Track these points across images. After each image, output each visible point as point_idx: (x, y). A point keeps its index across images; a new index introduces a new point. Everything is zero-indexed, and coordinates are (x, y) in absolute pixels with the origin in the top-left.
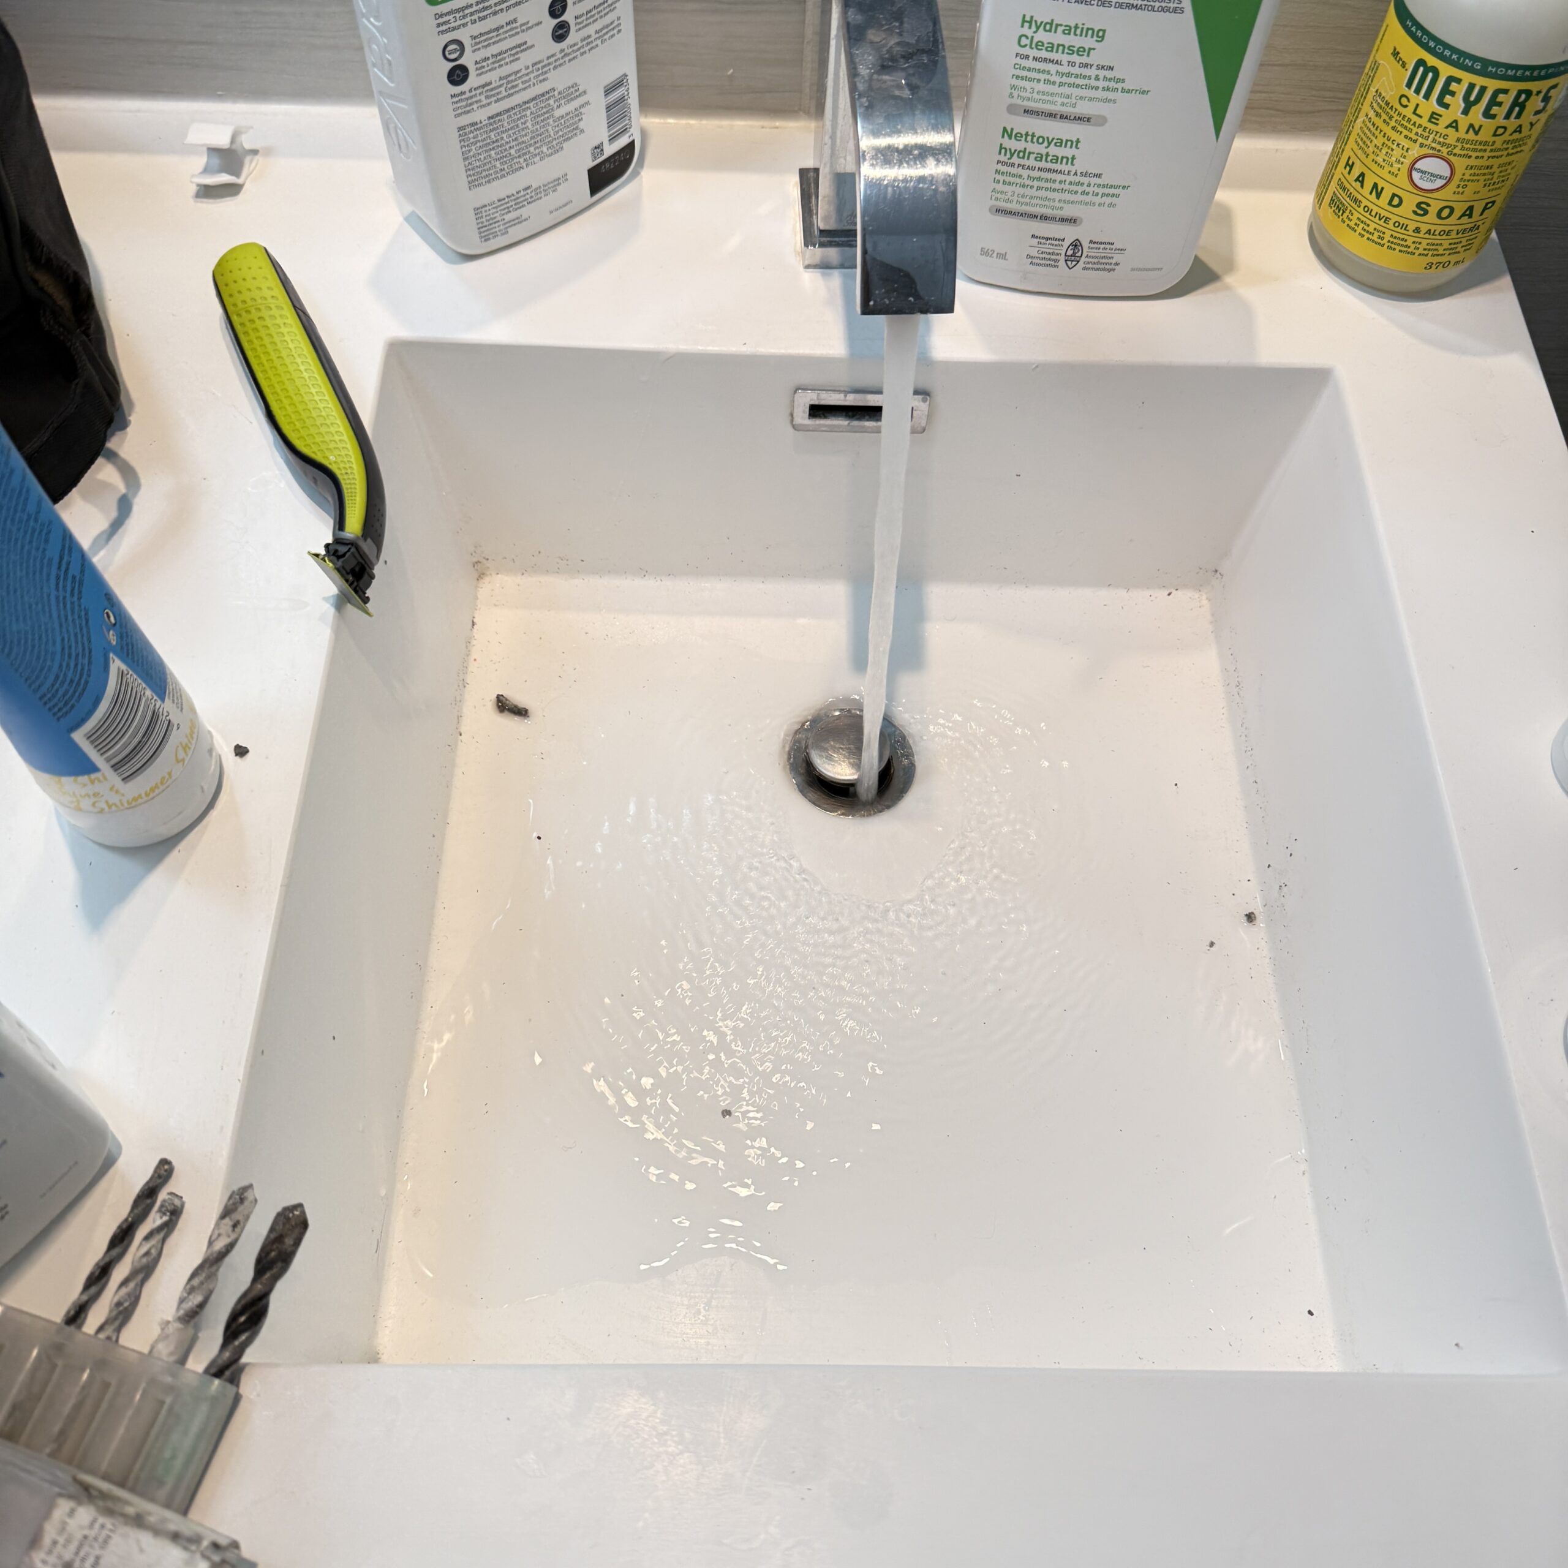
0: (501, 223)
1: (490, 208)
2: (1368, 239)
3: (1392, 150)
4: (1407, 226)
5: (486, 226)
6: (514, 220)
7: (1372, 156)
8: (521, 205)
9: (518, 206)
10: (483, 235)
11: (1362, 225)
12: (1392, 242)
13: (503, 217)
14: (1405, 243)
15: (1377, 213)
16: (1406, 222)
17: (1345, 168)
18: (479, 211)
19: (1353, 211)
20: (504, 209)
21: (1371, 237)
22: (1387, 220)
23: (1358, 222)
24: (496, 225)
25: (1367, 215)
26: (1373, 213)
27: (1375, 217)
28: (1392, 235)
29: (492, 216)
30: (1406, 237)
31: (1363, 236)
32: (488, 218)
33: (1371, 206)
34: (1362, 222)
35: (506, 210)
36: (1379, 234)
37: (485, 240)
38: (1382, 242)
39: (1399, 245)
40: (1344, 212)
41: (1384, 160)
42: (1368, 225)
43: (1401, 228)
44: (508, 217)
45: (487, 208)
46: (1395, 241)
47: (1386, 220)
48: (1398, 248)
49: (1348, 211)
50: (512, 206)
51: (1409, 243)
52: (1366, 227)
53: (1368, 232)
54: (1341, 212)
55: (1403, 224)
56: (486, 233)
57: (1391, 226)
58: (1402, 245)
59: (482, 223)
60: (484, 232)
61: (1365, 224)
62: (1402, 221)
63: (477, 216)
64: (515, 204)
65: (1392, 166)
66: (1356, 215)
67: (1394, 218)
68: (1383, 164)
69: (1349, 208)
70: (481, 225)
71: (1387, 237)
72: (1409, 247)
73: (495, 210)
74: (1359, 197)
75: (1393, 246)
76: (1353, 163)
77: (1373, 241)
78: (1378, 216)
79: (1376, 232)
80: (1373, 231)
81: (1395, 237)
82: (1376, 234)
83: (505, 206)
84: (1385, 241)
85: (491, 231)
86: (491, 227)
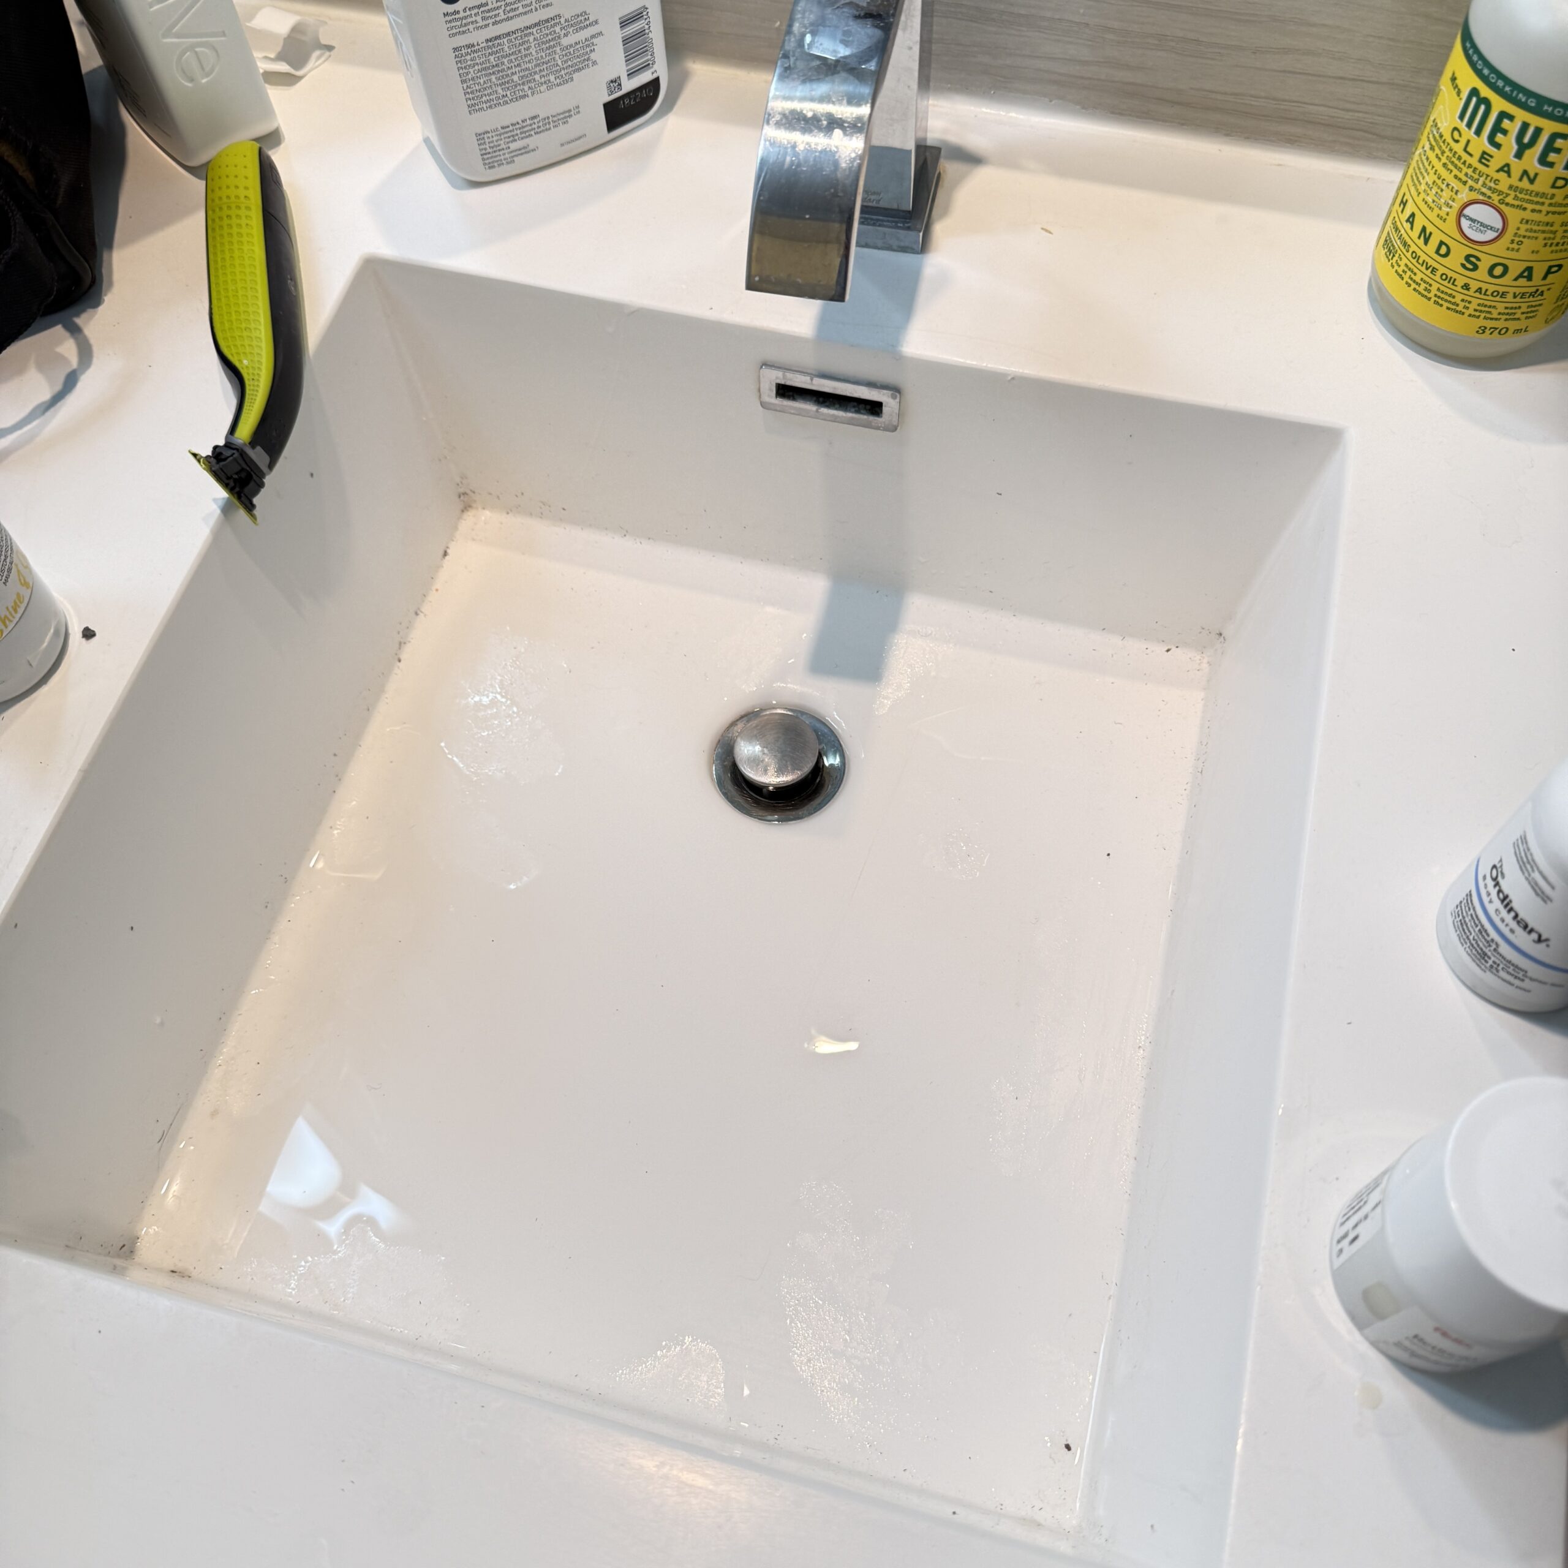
0: (506, 151)
1: (493, 134)
2: (1415, 289)
3: (1442, 190)
4: (1455, 280)
5: (489, 153)
6: (520, 150)
7: (1423, 195)
8: (527, 134)
9: (523, 135)
10: (487, 162)
11: (1409, 273)
12: (1439, 297)
13: (507, 146)
14: (1453, 300)
15: (1424, 261)
16: (1455, 276)
17: (1400, 205)
18: (481, 137)
19: (1402, 256)
20: (509, 137)
21: (1417, 287)
22: (1434, 270)
23: (1406, 269)
24: (501, 153)
25: (1414, 261)
26: (1421, 261)
27: (1422, 265)
28: (1438, 289)
29: (496, 143)
30: (1454, 293)
31: (1409, 285)
32: (492, 145)
33: (1419, 253)
34: (1410, 269)
35: (511, 139)
36: (1425, 285)
37: (490, 168)
38: (1429, 295)
39: (1446, 301)
40: (1394, 256)
41: (1434, 201)
42: (1415, 274)
43: (1449, 282)
44: (513, 146)
45: (490, 135)
46: (1442, 296)
47: (1432, 271)
48: (1446, 304)
49: (1397, 255)
50: (517, 135)
51: (1458, 300)
52: (1413, 276)
53: (1414, 281)
54: (1392, 255)
55: (1451, 278)
56: (490, 161)
57: (1438, 278)
58: (1450, 302)
59: (485, 149)
60: (488, 159)
61: (1412, 272)
62: (1450, 274)
63: (479, 142)
64: (521, 133)
65: (1440, 209)
66: (1405, 261)
67: (1442, 270)
68: (1432, 205)
69: (1399, 252)
70: (484, 152)
71: (1434, 291)
72: (1458, 305)
73: (499, 137)
74: (1409, 242)
75: (1440, 302)
76: (1407, 201)
77: (1420, 293)
78: (1425, 264)
79: (1422, 283)
80: (1420, 282)
81: (1442, 292)
82: (1423, 285)
83: (509, 134)
84: (1431, 295)
85: (495, 159)
86: (494, 154)
